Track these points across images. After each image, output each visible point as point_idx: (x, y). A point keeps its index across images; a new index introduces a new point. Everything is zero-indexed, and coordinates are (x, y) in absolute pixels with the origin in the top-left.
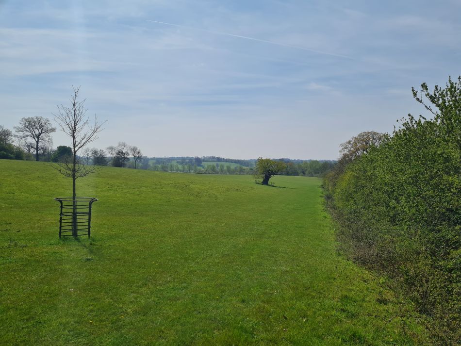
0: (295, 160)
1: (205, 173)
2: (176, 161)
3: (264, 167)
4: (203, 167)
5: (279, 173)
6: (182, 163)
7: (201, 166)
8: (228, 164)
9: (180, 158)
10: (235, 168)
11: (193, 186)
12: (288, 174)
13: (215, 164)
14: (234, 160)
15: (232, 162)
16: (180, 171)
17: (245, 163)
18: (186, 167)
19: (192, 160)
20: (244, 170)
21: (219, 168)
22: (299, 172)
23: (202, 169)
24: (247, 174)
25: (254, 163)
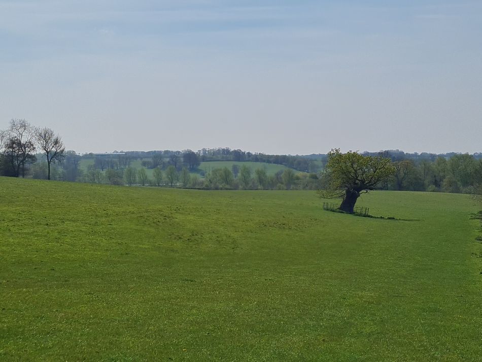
0: (416, 154)
1: (207, 188)
2: (139, 161)
3: (345, 173)
4: (203, 174)
5: (379, 185)
6: (154, 166)
7: (197, 171)
8: (259, 166)
9: (149, 153)
10: (277, 175)
11: (179, 218)
12: (400, 187)
13: (229, 165)
14: (272, 156)
15: (269, 162)
16: (151, 184)
17: (299, 163)
18: (164, 175)
19: (177, 157)
20: (298, 178)
21: (239, 174)
22: (426, 182)
23: (201, 179)
24: (304, 188)
25: (320, 163)
